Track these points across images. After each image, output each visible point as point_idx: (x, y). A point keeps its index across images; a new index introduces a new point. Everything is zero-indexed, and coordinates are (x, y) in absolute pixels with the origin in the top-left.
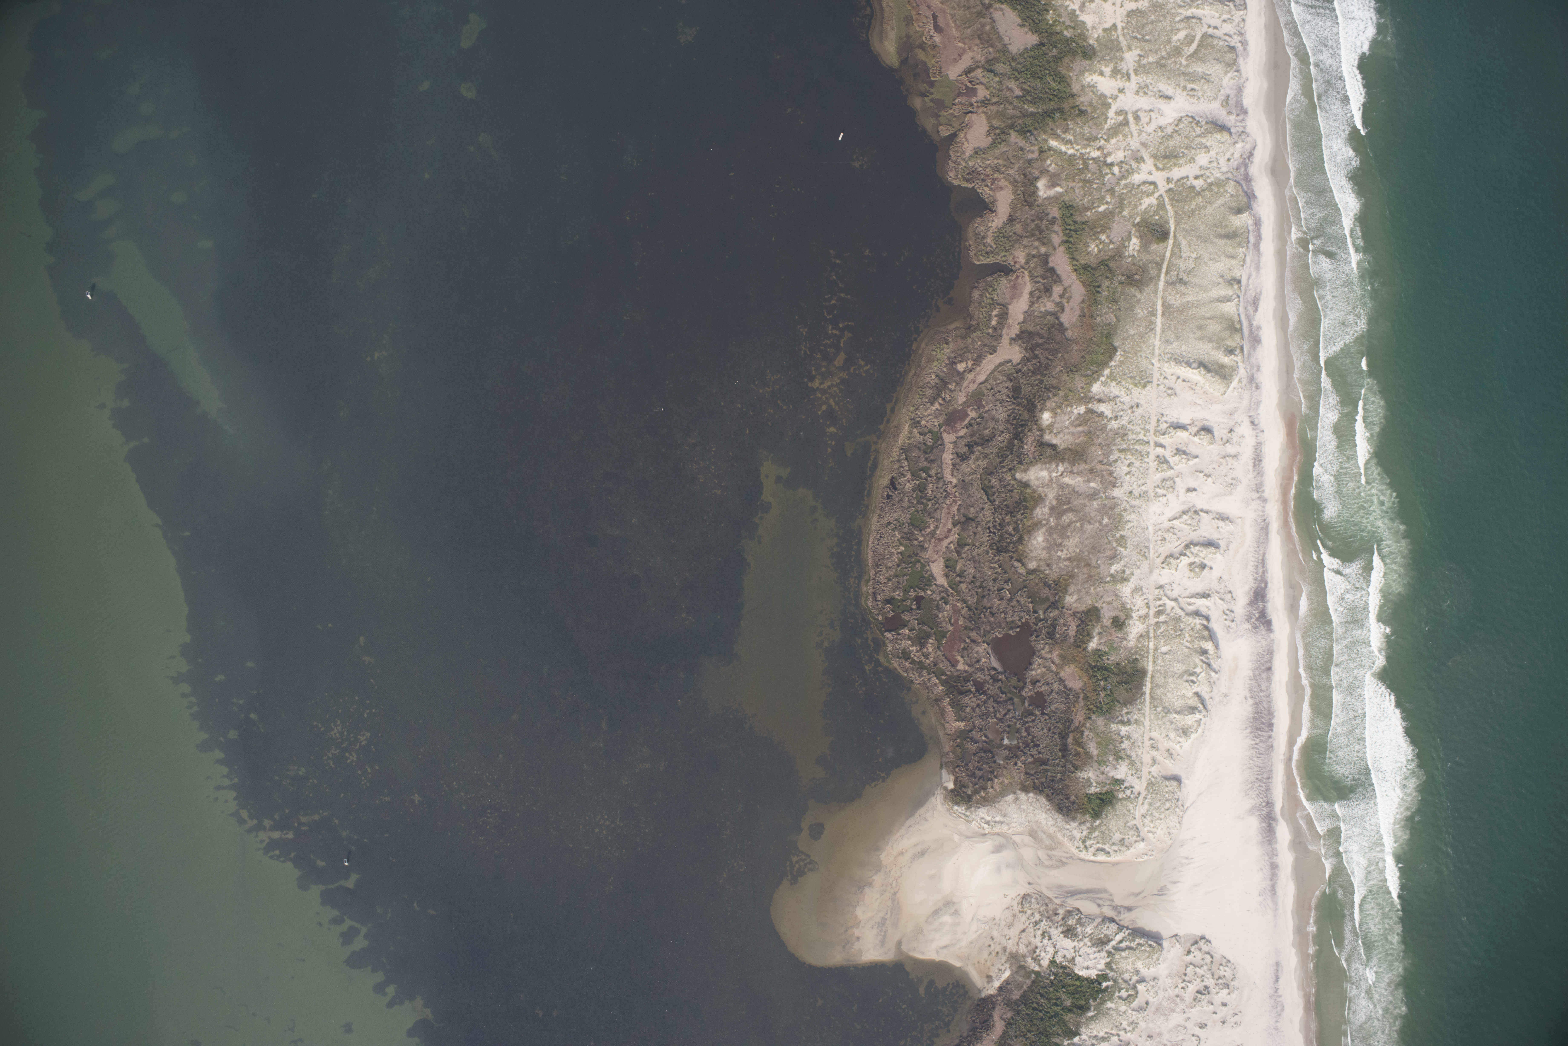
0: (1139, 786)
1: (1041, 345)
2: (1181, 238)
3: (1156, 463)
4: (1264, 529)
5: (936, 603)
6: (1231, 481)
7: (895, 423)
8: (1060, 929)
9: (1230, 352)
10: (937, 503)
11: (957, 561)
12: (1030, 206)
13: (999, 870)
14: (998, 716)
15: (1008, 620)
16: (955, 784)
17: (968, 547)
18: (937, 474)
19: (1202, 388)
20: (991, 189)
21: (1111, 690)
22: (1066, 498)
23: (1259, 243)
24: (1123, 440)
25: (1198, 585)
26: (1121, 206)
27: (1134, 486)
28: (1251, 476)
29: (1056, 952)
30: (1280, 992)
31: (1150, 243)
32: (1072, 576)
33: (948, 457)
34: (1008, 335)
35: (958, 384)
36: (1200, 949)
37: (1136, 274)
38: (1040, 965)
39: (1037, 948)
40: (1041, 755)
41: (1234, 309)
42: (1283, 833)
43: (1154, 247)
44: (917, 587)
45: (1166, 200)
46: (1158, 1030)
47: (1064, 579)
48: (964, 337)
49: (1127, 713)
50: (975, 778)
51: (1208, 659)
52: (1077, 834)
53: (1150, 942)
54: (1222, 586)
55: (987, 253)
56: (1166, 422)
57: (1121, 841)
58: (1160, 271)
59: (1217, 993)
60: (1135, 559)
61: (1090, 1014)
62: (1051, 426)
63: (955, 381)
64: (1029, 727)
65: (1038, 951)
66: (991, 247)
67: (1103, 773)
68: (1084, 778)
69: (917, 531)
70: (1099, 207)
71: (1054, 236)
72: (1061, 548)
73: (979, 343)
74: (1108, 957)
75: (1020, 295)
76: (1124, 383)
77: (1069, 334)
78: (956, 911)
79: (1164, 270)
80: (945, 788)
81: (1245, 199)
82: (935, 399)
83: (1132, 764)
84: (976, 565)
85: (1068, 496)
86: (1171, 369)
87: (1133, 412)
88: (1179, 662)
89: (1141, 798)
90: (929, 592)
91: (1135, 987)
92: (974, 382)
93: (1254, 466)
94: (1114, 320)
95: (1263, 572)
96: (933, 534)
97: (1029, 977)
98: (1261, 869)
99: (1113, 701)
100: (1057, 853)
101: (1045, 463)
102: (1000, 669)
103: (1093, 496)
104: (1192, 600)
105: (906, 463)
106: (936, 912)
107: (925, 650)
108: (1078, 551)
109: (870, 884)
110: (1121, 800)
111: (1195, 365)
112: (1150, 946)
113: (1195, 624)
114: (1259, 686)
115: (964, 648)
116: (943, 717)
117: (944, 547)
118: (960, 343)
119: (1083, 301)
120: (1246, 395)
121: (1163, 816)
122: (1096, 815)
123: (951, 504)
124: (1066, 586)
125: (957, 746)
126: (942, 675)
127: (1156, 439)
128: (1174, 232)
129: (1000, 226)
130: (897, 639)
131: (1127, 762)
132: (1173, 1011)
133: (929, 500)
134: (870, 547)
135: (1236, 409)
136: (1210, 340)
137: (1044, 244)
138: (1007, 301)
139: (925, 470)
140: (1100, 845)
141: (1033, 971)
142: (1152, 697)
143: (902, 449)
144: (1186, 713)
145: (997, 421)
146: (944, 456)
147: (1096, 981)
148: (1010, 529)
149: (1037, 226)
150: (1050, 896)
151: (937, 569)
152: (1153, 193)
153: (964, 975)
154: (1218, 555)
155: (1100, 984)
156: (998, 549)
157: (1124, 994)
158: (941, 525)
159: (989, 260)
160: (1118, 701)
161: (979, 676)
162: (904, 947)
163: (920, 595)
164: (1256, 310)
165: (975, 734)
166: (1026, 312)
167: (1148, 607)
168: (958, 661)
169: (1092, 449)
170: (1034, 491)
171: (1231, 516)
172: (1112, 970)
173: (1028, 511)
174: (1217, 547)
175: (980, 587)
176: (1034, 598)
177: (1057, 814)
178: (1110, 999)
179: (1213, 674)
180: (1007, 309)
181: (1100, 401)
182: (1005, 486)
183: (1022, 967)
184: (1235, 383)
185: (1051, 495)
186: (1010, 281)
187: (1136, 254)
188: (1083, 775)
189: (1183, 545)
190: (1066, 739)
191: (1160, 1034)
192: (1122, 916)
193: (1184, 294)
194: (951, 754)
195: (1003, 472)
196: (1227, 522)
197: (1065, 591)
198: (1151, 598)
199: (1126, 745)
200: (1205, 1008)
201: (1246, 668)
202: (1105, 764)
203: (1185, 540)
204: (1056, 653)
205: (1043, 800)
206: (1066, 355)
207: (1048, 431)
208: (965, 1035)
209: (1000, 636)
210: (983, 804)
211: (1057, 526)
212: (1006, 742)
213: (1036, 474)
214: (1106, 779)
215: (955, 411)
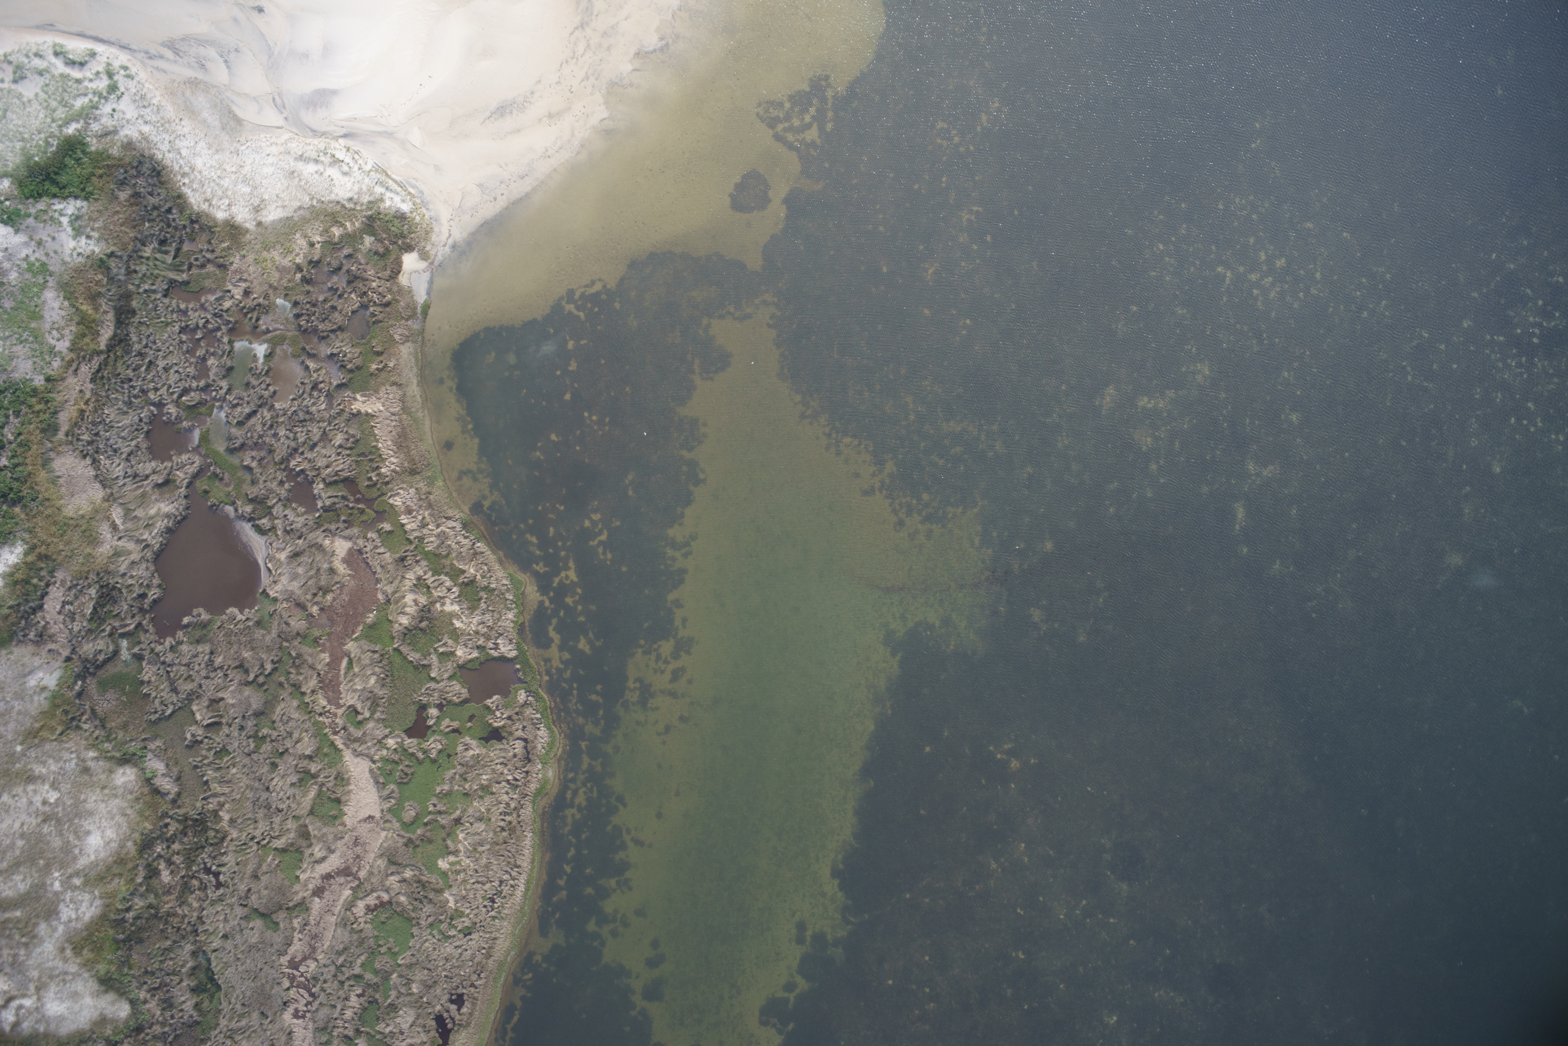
5: (377, 715)
10: (339, 968)
11: (311, 813)
13: (327, 49)
14: (268, 415)
15: (207, 648)
16: (399, 264)
17: (279, 843)
22: (10, 937)
32: (32, 737)
40: (183, 306)
44: (420, 762)
47: (52, 729)
50: (348, 271)
57: (23, 78)
64: (197, 377)
67: (40, 243)
68: (88, 237)
69: (398, 903)
72: (47, 808)
80: (424, 256)
84: (265, 795)
90: (392, 742)
96: (359, 891)
100: (184, 70)
102: (247, 530)
107: (423, 600)
108: (6, 797)
109: (640, 53)
110: (8, 175)
115: (326, 591)
116: (403, 428)
117: (338, 853)
122: (72, 145)
123: (305, 959)
124: (49, 712)
125: (379, 354)
126: (390, 532)
130: (488, 636)
133: (359, 977)
134: (523, 879)
140: (76, 74)
148: (166, 876)
151: (364, 799)
156: (205, 830)
158: (336, 912)
161: (298, 518)
163: (415, 741)
165: (332, 375)
168: (345, 561)
170: (89, 963)
173: (112, 916)
175: (262, 739)
176: (136, 692)
177: (167, 162)
182: (161, 986)
185: (49, 947)
188: (90, 246)
190: (115, 335)
194: (397, 337)
195: (162, 1023)
197: (56, 700)
202: (31, 265)
204: (105, 549)
205: (195, 200)
209: (233, 610)
210: (338, 208)
211: (47, 869)
212: (261, 350)
213: (77, 1007)
214: (34, 229)
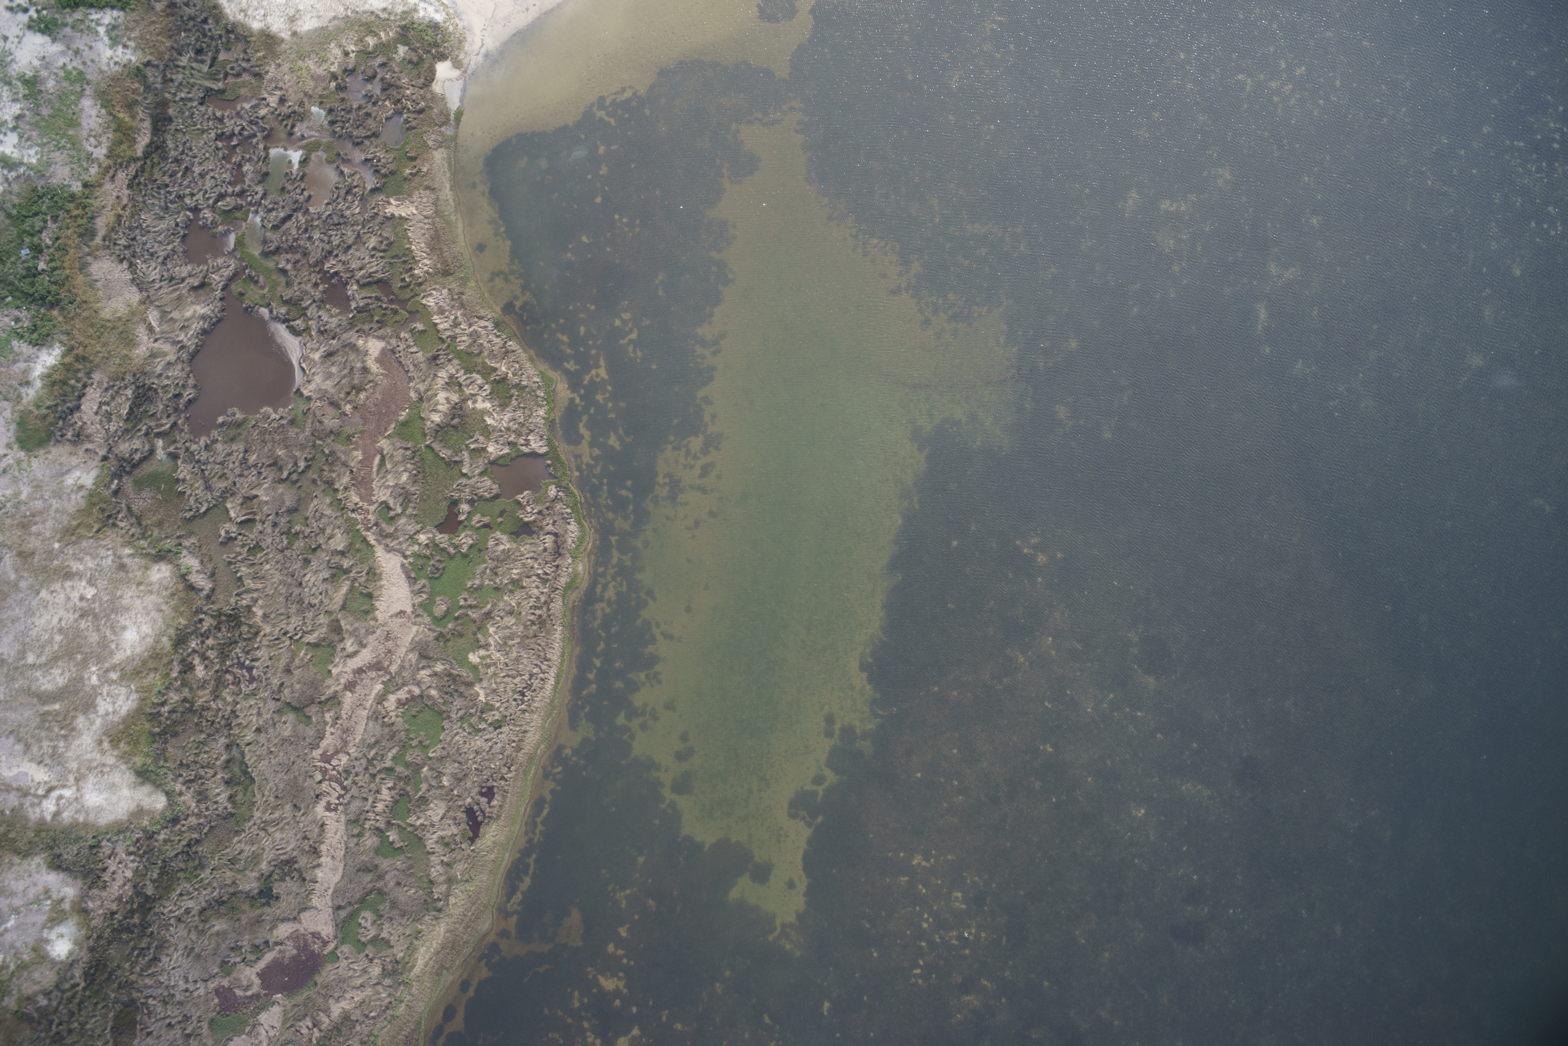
5: (409, 511)
7: (448, 978)
10: (370, 761)
11: (343, 607)
14: (302, 219)
15: (241, 447)
17: (311, 638)
18: (360, 835)
22: (49, 729)
32: (70, 534)
40: (219, 114)
44: (451, 557)
47: (89, 527)
50: (382, 79)
62: (57, 917)
67: (77, 53)
68: (125, 46)
69: (429, 697)
72: (84, 604)
80: (457, 64)
82: (337, 1028)
83: (0, 63)
84: (297, 591)
85: (43, 734)
90: (422, 538)
96: (391, 686)
101: (86, 825)
102: (281, 331)
105: (434, 873)
107: (455, 398)
108: (44, 594)
115: (359, 389)
116: (437, 231)
117: (369, 648)
123: (337, 752)
125: (413, 159)
126: (422, 332)
130: (519, 433)
133: (390, 770)
134: (553, 672)
139: (385, 848)
143: (440, 910)
145: (189, 951)
146: (337, 878)
148: (200, 671)
151: (395, 595)
156: (239, 624)
158: (368, 705)
161: (332, 318)
163: (446, 537)
168: (378, 360)
170: (125, 757)
173: (148, 710)
175: (294, 536)
176: (174, 492)
182: (198, 777)
188: (127, 55)
190: (152, 142)
194: (430, 143)
195: (199, 814)
197: (93, 499)
202: (68, 74)
204: (141, 351)
205: (231, 11)
207: (67, 906)
209: (269, 410)
210: (373, 18)
211: (84, 664)
213: (114, 799)
214: (71, 39)
215: (289, 989)
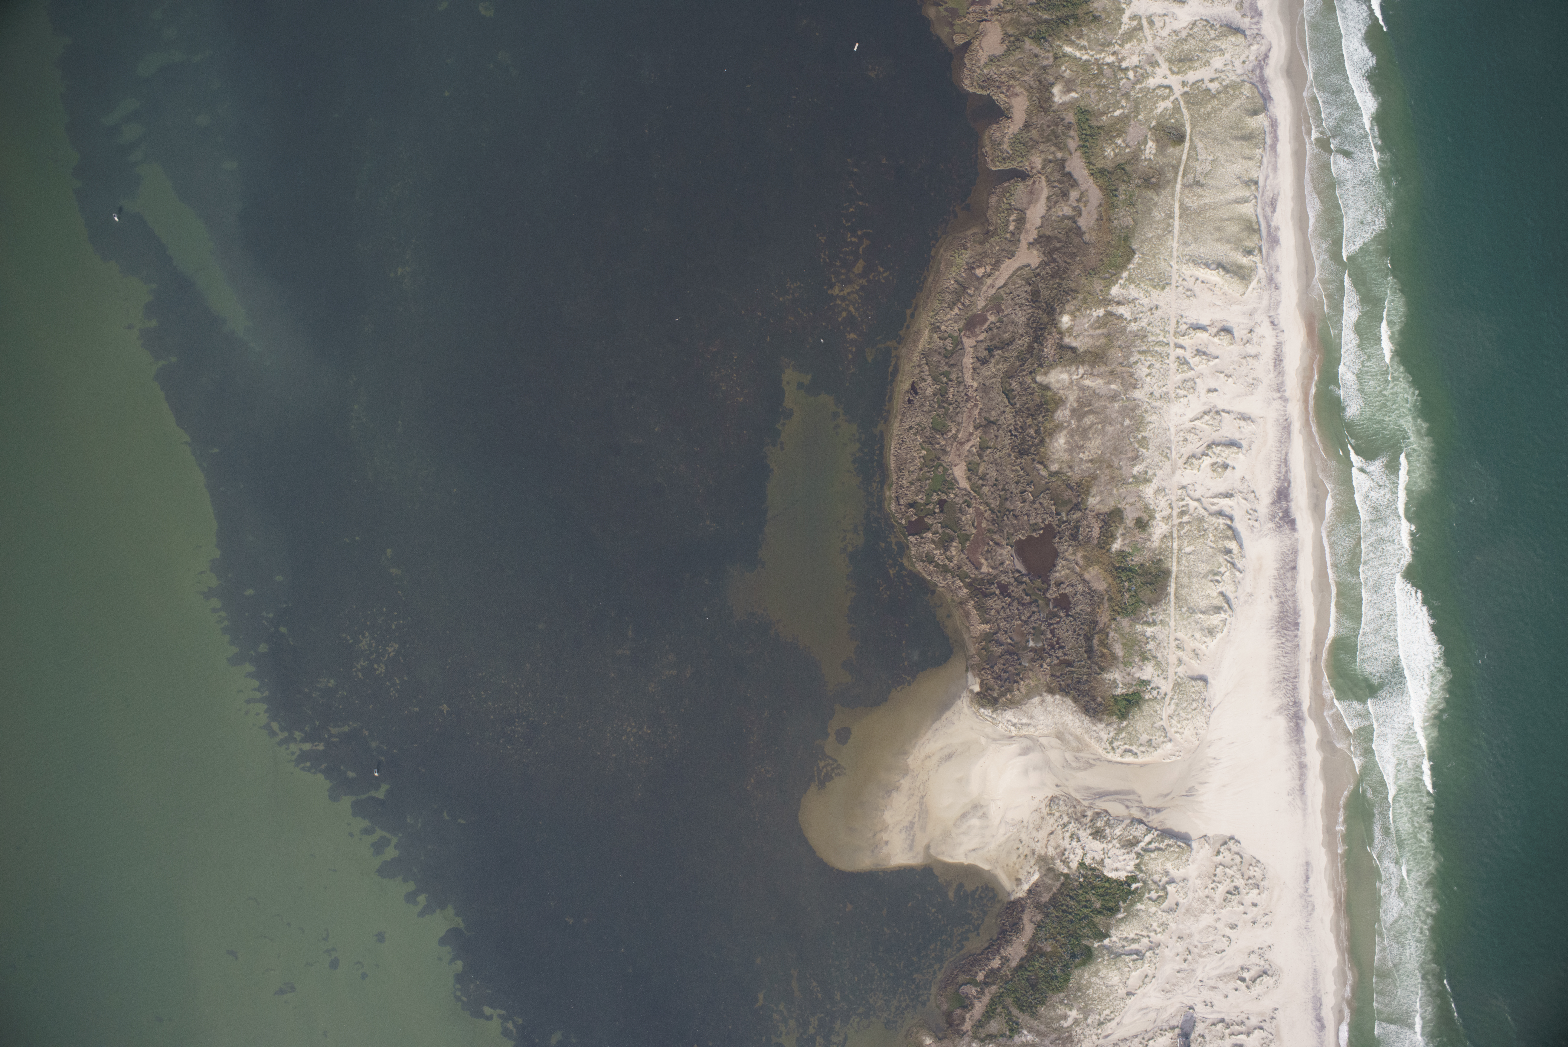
0: (1166, 687)
1: (1059, 248)
2: (1197, 140)
3: (1176, 364)
4: (1286, 428)
5: (959, 506)
6: (1252, 382)
7: (915, 329)
8: (1089, 831)
9: (1249, 252)
10: (958, 407)
11: (979, 464)
12: (1045, 112)
13: (1026, 772)
14: (1023, 618)
15: (1031, 522)
16: (981, 687)
17: (989, 451)
18: (958, 378)
19: (1221, 289)
20: (1006, 96)
21: (1135, 591)
22: (1087, 400)
23: (1276, 145)
24: (1143, 342)
25: (1221, 486)
26: (1137, 110)
27: (1155, 387)
28: (1272, 376)
29: (1085, 854)
30: (1311, 892)
31: (1166, 146)
32: (1094, 477)
33: (968, 361)
34: (1026, 239)
35: (977, 289)
36: (1230, 850)
37: (1153, 177)
38: (1069, 868)
39: (1065, 850)
40: (1066, 657)
41: (1252, 210)
42: (1311, 731)
43: (1170, 150)
44: (940, 490)
45: (1182, 103)
46: (1188, 931)
47: (1086, 481)
48: (982, 243)
49: (1153, 614)
50: (1001, 681)
51: (1232, 558)
52: (1104, 736)
53: (1179, 843)
54: (1245, 486)
55: (1004, 159)
56: (1185, 323)
57: (1148, 742)
58: (1177, 173)
59: (1247, 893)
60: (1157, 460)
61: (1120, 916)
62: (1070, 329)
63: (974, 286)
64: (1054, 628)
65: (1066, 853)
66: (1008, 153)
67: (1129, 674)
68: (1110, 680)
69: (939, 434)
70: (1114, 111)
71: (1070, 141)
72: (1083, 450)
73: (997, 248)
74: (1137, 858)
75: (1038, 200)
76: (1142, 285)
77: (1087, 237)
78: (984, 814)
79: (1181, 173)
80: (971, 691)
81: (1261, 101)
82: (954, 304)
83: (1158, 664)
84: (998, 468)
85: (1089, 398)
86: (1189, 271)
87: (1152, 314)
88: (1203, 562)
89: (1167, 699)
90: (952, 496)
91: (1164, 888)
92: (993, 287)
93: (1275, 366)
94: (1132, 223)
95: (1286, 472)
96: (955, 437)
97: (1058, 880)
98: (1290, 769)
99: (1137, 602)
100: (1084, 755)
101: (1065, 366)
102: (1024, 571)
103: (1114, 398)
104: (1215, 500)
105: (927, 368)
106: (964, 816)
107: (948, 553)
108: (1100, 452)
109: (897, 788)
110: (1147, 700)
111: (1213, 266)
112: (1179, 846)
113: (1219, 524)
114: (1284, 585)
115: (988, 551)
116: (968, 620)
117: (966, 450)
118: (979, 248)
119: (1100, 205)
120: (1266, 295)
121: (1190, 716)
122: (1123, 716)
123: (972, 408)
124: (1089, 487)
125: (983, 649)
126: (966, 578)
127: (1176, 340)
128: (1191, 135)
129: (1016, 132)
130: (920, 543)
131: (1152, 663)
132: (1203, 911)
133: (951, 404)
134: (892, 451)
135: (1255, 310)
136: (1228, 242)
137: (1060, 149)
138: (1024, 206)
139: (946, 374)
140: (1127, 747)
141: (1062, 874)
142: (1176, 597)
143: (922, 354)
144: (1212, 612)
145: (1016, 324)
146: (965, 360)
147: (1126, 882)
148: (1032, 431)
149: (1053, 132)
150: (1078, 798)
151: (959, 472)
152: (1169, 96)
153: (994, 878)
154: (1240, 455)
155: (1129, 885)
156: (1019, 451)
157: (1154, 895)
158: (963, 428)
159: (1005, 166)
160: (1143, 602)
161: (1004, 579)
162: (932, 851)
163: (943, 498)
164: (1274, 211)
165: (1001, 637)
166: (1043, 217)
167: (1171, 508)
168: (982, 564)
169: (1112, 351)
170: (1055, 394)
171: (1253, 416)
172: (1141, 871)
173: (1049, 413)
174: (1239, 447)
175: (1003, 489)
176: (1057, 500)
177: (1084, 716)
178: (1140, 900)
179: (1237, 573)
180: (1025, 214)
181: (1119, 303)
182: (1026, 389)
183: (1051, 870)
184: (1254, 284)
185: (1072, 398)
186: (1027, 186)
187: (1152, 157)
188: (1109, 676)
189: (1205, 445)
190: (1092, 641)
191: (1190, 935)
192: (1151, 818)
193: (1201, 196)
194: (976, 656)
195: (1023, 376)
196: (1249, 422)
197: (1088, 492)
198: (1174, 498)
199: (1151, 645)
200: (1235, 909)
201: (1270, 568)
202: (1131, 665)
203: (1207, 440)
204: (1079, 555)
205: (1069, 702)
206: (1084, 259)
207: (1067, 334)
208: (995, 938)
209: (1023, 538)
210: (1010, 706)
211: (1078, 428)
212: (1031, 644)
213: (1057, 377)
214: (1132, 680)
215: (975, 316)
